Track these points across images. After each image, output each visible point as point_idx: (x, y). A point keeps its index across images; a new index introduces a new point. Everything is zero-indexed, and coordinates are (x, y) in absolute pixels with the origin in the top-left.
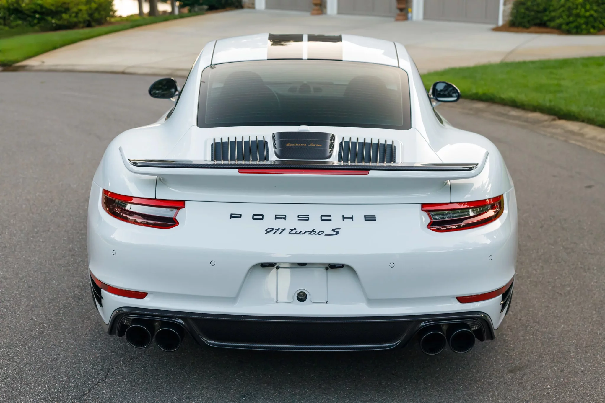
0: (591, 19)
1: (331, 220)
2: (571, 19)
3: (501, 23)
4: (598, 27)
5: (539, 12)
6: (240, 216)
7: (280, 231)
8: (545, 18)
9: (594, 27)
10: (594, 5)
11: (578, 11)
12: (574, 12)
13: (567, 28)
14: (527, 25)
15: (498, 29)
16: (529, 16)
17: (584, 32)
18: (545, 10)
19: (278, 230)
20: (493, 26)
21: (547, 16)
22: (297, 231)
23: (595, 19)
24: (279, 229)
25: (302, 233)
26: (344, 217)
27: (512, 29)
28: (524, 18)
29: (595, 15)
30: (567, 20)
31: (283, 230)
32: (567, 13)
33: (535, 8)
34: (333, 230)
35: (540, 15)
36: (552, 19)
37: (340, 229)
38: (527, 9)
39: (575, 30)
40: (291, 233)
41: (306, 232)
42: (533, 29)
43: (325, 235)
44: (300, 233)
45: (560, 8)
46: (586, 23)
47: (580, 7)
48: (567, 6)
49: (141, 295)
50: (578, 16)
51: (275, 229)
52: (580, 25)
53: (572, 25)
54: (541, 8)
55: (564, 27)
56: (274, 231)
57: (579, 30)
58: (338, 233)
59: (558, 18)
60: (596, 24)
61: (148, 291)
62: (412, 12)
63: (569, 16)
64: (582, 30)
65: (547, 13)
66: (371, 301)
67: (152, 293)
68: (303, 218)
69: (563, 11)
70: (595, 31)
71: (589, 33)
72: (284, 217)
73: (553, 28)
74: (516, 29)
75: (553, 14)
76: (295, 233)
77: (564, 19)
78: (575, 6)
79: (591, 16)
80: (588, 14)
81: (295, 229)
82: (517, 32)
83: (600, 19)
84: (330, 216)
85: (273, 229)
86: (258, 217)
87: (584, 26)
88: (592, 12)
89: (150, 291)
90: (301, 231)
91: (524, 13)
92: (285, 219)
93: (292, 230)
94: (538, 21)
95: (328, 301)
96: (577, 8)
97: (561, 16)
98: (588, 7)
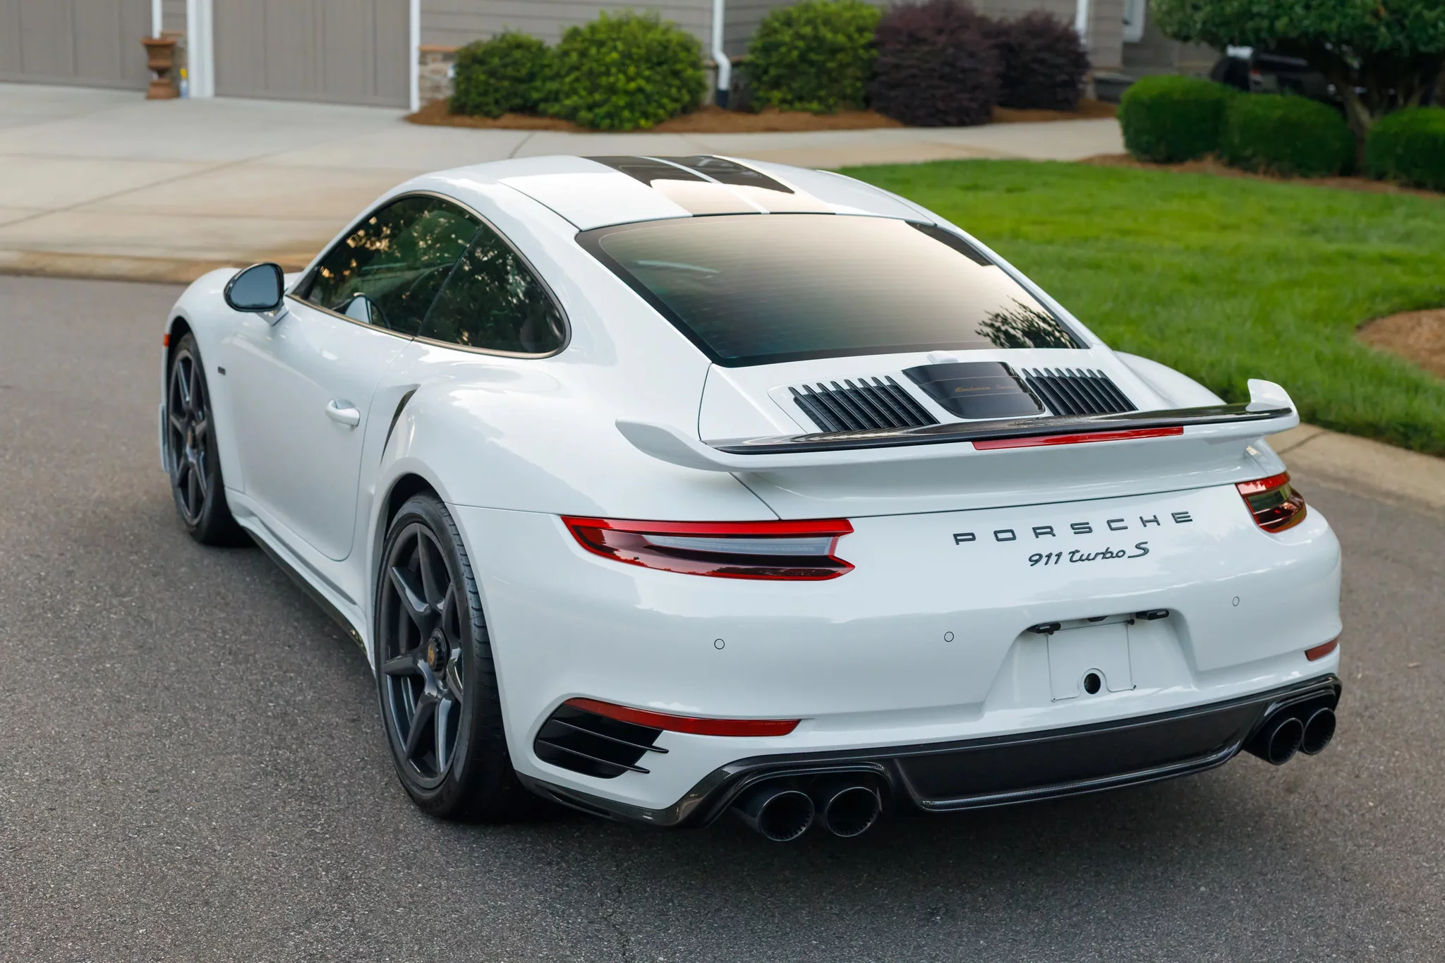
0: (640, 97)
1: (1126, 528)
2: (597, 97)
3: (415, 105)
4: (655, 115)
5: (520, 81)
6: (973, 537)
7: (1054, 558)
8: (535, 96)
9: (646, 115)
10: (643, 66)
11: (612, 79)
12: (604, 81)
13: (590, 116)
14: (495, 111)
15: (414, 119)
16: (496, 90)
17: (628, 126)
18: (532, 77)
19: (1049, 556)
20: (403, 113)
21: (537, 89)
22: (1082, 555)
23: (649, 98)
24: (1051, 554)
25: (1091, 557)
26: (1145, 519)
27: (458, 119)
28: (486, 93)
29: (649, 88)
30: (590, 100)
31: (1059, 555)
32: (587, 84)
33: (510, 71)
34: (1138, 547)
35: (522, 87)
36: (555, 97)
37: (1146, 543)
38: (492, 74)
39: (607, 122)
40: (1074, 559)
41: (1097, 554)
42: (508, 119)
43: (1129, 557)
44: (1088, 559)
45: (568, 73)
46: (630, 106)
47: (614, 70)
48: (585, 69)
49: (783, 727)
50: (612, 90)
51: (1044, 555)
52: (619, 109)
53: (601, 111)
54: (524, 72)
55: (584, 114)
56: (1044, 559)
57: (616, 122)
58: (1146, 551)
59: (568, 96)
60: (651, 109)
61: (801, 716)
62: (187, 79)
63: (591, 92)
64: (621, 122)
65: (538, 83)
66: (1201, 676)
67: (809, 718)
68: (1082, 528)
69: (577, 80)
70: (650, 124)
71: (637, 129)
72: (1050, 531)
73: (556, 116)
74: (468, 120)
75: (553, 86)
76: (1081, 560)
77: (581, 97)
78: (603, 69)
79: (640, 90)
80: (633, 85)
81: (1078, 551)
82: (474, 127)
83: (656, 97)
84: (1122, 520)
85: (1041, 556)
86: (1005, 536)
87: (626, 114)
88: (642, 82)
89: (805, 715)
90: (1089, 555)
91: (487, 83)
92: (1051, 533)
93: (1073, 553)
94: (518, 101)
95: (1135, 686)
96: (608, 73)
97: (573, 91)
98: (632, 70)
